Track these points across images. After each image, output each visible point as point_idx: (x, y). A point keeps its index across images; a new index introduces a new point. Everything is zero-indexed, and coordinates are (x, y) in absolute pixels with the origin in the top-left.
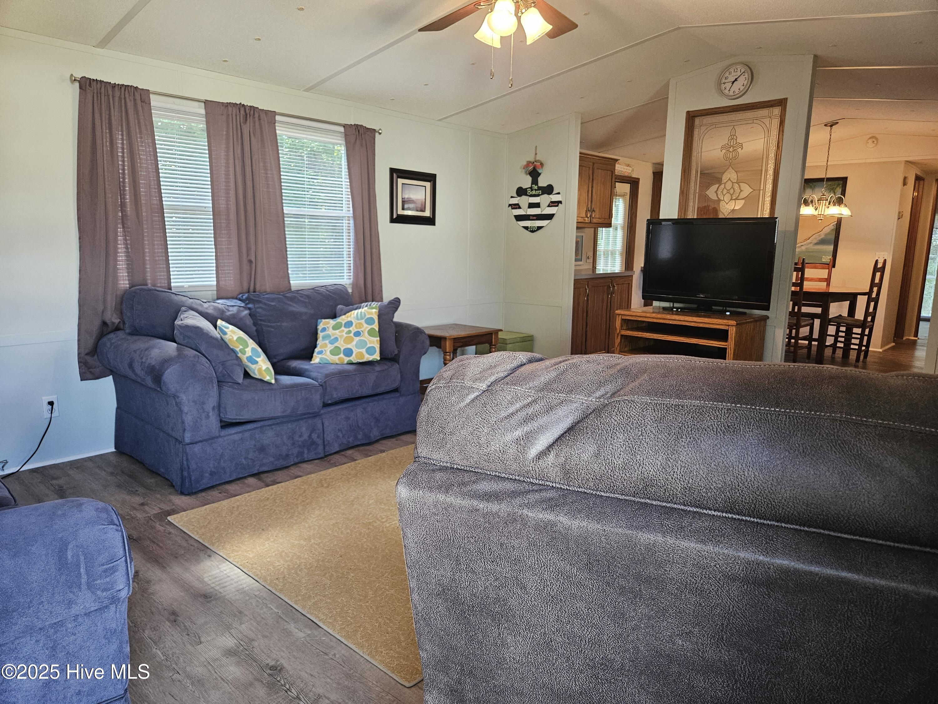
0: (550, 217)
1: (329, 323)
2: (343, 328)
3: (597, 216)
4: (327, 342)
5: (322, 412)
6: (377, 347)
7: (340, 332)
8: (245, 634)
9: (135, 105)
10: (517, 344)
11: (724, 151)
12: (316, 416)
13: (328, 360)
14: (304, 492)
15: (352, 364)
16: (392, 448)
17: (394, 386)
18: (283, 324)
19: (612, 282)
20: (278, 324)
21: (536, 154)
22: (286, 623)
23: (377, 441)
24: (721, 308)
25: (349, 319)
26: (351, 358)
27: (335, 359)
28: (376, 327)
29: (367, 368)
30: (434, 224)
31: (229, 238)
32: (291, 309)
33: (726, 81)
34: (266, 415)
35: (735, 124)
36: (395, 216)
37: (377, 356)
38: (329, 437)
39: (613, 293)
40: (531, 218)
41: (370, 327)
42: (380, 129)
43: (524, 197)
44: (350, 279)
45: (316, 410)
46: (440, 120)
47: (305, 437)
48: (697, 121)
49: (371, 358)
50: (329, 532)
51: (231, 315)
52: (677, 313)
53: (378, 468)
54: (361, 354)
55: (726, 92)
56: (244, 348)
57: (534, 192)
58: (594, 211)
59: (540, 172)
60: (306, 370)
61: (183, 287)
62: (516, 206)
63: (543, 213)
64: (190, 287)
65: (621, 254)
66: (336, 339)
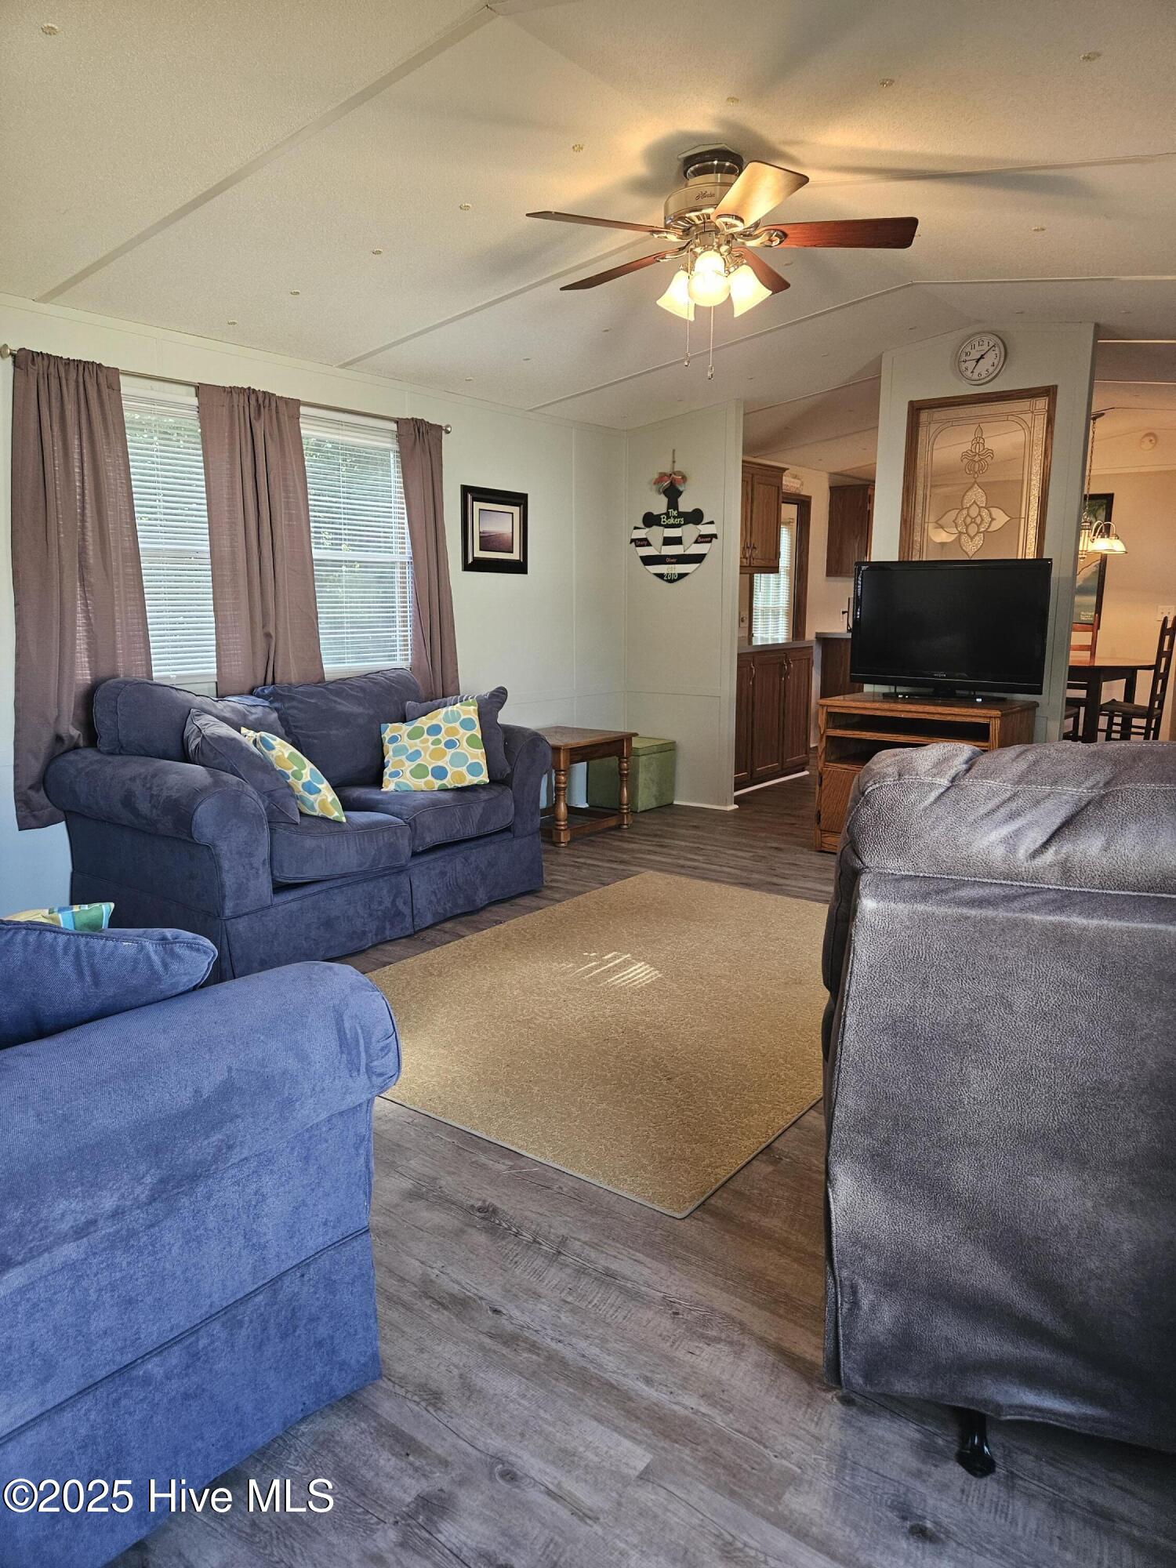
0: (698, 559)
1: (401, 728)
2: (425, 736)
3: (760, 557)
4: (403, 758)
5: (410, 864)
6: (483, 762)
7: (422, 742)
8: (419, 1171)
9: (99, 391)
10: (654, 755)
11: (965, 461)
12: (402, 871)
13: (407, 785)
14: (408, 983)
15: (447, 790)
16: (509, 917)
17: (504, 824)
18: (331, 732)
19: (786, 657)
20: (324, 732)
21: (674, 462)
22: (472, 1155)
23: (483, 909)
24: (967, 693)
25: (434, 722)
26: (445, 782)
27: (420, 784)
28: (477, 732)
29: (468, 795)
30: (526, 573)
31: (235, 599)
32: (340, 708)
33: (968, 358)
34: (338, 871)
35: (982, 420)
36: (470, 560)
37: (484, 778)
38: (421, 903)
39: (788, 673)
40: (668, 560)
41: (469, 733)
42: (448, 426)
43: (655, 528)
44: (407, 660)
45: (403, 862)
46: (530, 411)
47: (387, 903)
48: (924, 416)
49: (475, 780)
50: (475, 1035)
51: (256, 719)
52: (904, 701)
53: (503, 946)
54: (461, 776)
55: (968, 373)
56: (300, 770)
57: (671, 521)
58: (754, 548)
59: (681, 489)
60: (378, 802)
61: (168, 678)
62: (644, 542)
63: (686, 553)
64: (178, 677)
65: (787, 614)
66: (417, 754)
